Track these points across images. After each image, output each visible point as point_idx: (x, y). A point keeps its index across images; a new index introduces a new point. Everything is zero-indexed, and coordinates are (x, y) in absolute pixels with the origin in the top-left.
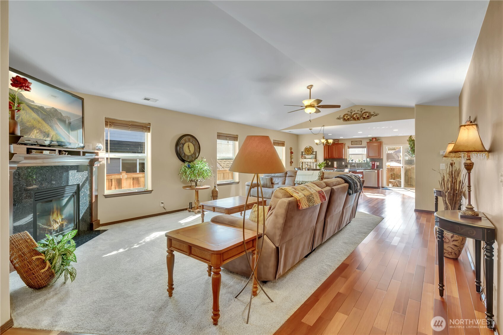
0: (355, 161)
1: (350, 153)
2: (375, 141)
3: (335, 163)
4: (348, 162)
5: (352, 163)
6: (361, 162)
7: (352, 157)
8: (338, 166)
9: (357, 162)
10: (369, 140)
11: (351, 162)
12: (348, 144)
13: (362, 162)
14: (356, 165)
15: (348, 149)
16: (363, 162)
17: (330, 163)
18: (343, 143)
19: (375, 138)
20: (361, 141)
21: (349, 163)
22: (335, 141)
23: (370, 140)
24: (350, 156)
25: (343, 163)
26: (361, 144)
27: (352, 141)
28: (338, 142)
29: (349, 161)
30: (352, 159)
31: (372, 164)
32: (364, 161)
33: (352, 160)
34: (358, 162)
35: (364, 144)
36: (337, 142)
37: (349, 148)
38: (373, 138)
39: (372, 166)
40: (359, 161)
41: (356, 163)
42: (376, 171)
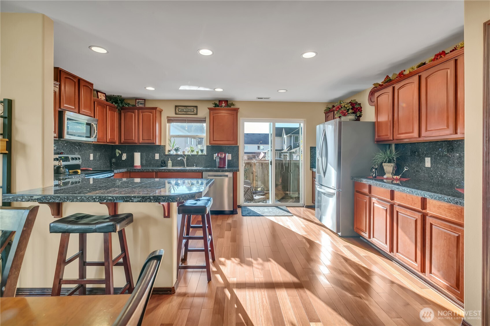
0: (183, 152)
1: (171, 134)
2: (225, 106)
3: (137, 156)
4: (167, 153)
5: (178, 156)
6: (196, 154)
7: (177, 143)
8: (144, 162)
9: (186, 153)
10: (214, 105)
11: (173, 152)
12: (168, 112)
13: (198, 152)
14: (185, 160)
15: (168, 125)
16: (200, 153)
17: (124, 157)
18: (155, 108)
19: (226, 101)
20: (196, 107)
21: (170, 155)
22: (137, 101)
23: (216, 104)
24: (172, 139)
25: (157, 156)
26: (197, 114)
27: (176, 106)
28: (145, 104)
29: (169, 151)
30: (175, 147)
31: (220, 158)
32: (202, 151)
33: (177, 150)
34: (189, 153)
35: (203, 112)
36: (141, 106)
37: (170, 120)
38: (220, 101)
39: (220, 162)
40: (193, 151)
41: (185, 155)
42: (230, 175)
